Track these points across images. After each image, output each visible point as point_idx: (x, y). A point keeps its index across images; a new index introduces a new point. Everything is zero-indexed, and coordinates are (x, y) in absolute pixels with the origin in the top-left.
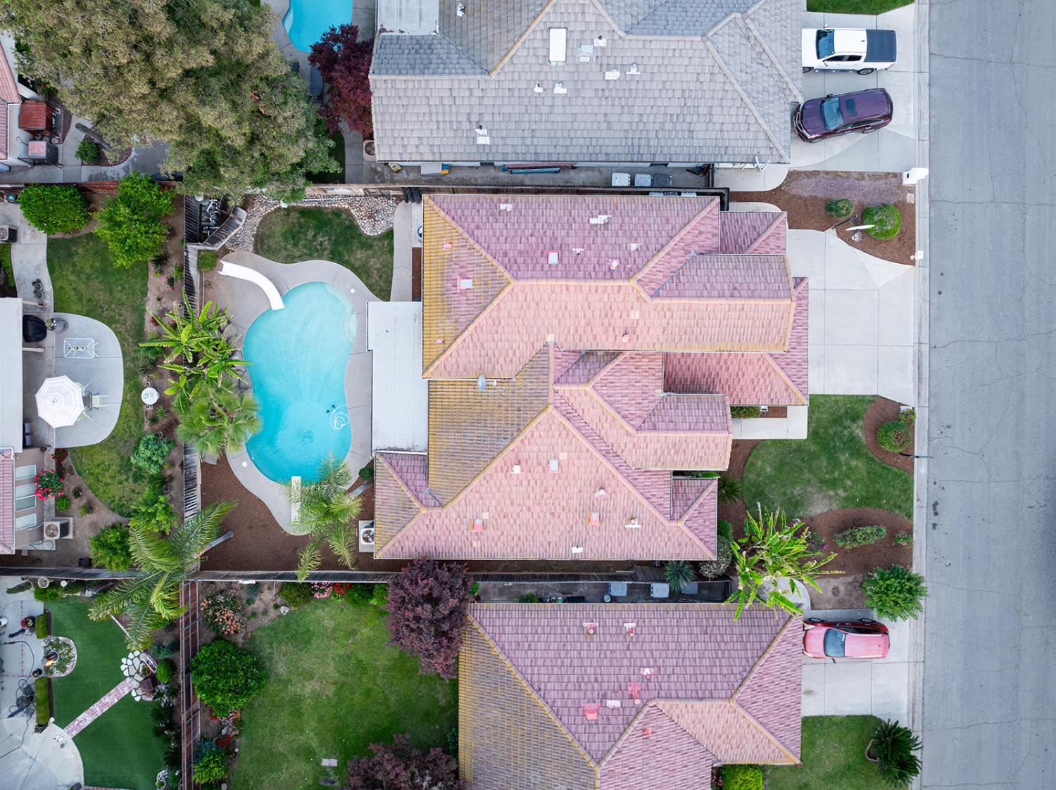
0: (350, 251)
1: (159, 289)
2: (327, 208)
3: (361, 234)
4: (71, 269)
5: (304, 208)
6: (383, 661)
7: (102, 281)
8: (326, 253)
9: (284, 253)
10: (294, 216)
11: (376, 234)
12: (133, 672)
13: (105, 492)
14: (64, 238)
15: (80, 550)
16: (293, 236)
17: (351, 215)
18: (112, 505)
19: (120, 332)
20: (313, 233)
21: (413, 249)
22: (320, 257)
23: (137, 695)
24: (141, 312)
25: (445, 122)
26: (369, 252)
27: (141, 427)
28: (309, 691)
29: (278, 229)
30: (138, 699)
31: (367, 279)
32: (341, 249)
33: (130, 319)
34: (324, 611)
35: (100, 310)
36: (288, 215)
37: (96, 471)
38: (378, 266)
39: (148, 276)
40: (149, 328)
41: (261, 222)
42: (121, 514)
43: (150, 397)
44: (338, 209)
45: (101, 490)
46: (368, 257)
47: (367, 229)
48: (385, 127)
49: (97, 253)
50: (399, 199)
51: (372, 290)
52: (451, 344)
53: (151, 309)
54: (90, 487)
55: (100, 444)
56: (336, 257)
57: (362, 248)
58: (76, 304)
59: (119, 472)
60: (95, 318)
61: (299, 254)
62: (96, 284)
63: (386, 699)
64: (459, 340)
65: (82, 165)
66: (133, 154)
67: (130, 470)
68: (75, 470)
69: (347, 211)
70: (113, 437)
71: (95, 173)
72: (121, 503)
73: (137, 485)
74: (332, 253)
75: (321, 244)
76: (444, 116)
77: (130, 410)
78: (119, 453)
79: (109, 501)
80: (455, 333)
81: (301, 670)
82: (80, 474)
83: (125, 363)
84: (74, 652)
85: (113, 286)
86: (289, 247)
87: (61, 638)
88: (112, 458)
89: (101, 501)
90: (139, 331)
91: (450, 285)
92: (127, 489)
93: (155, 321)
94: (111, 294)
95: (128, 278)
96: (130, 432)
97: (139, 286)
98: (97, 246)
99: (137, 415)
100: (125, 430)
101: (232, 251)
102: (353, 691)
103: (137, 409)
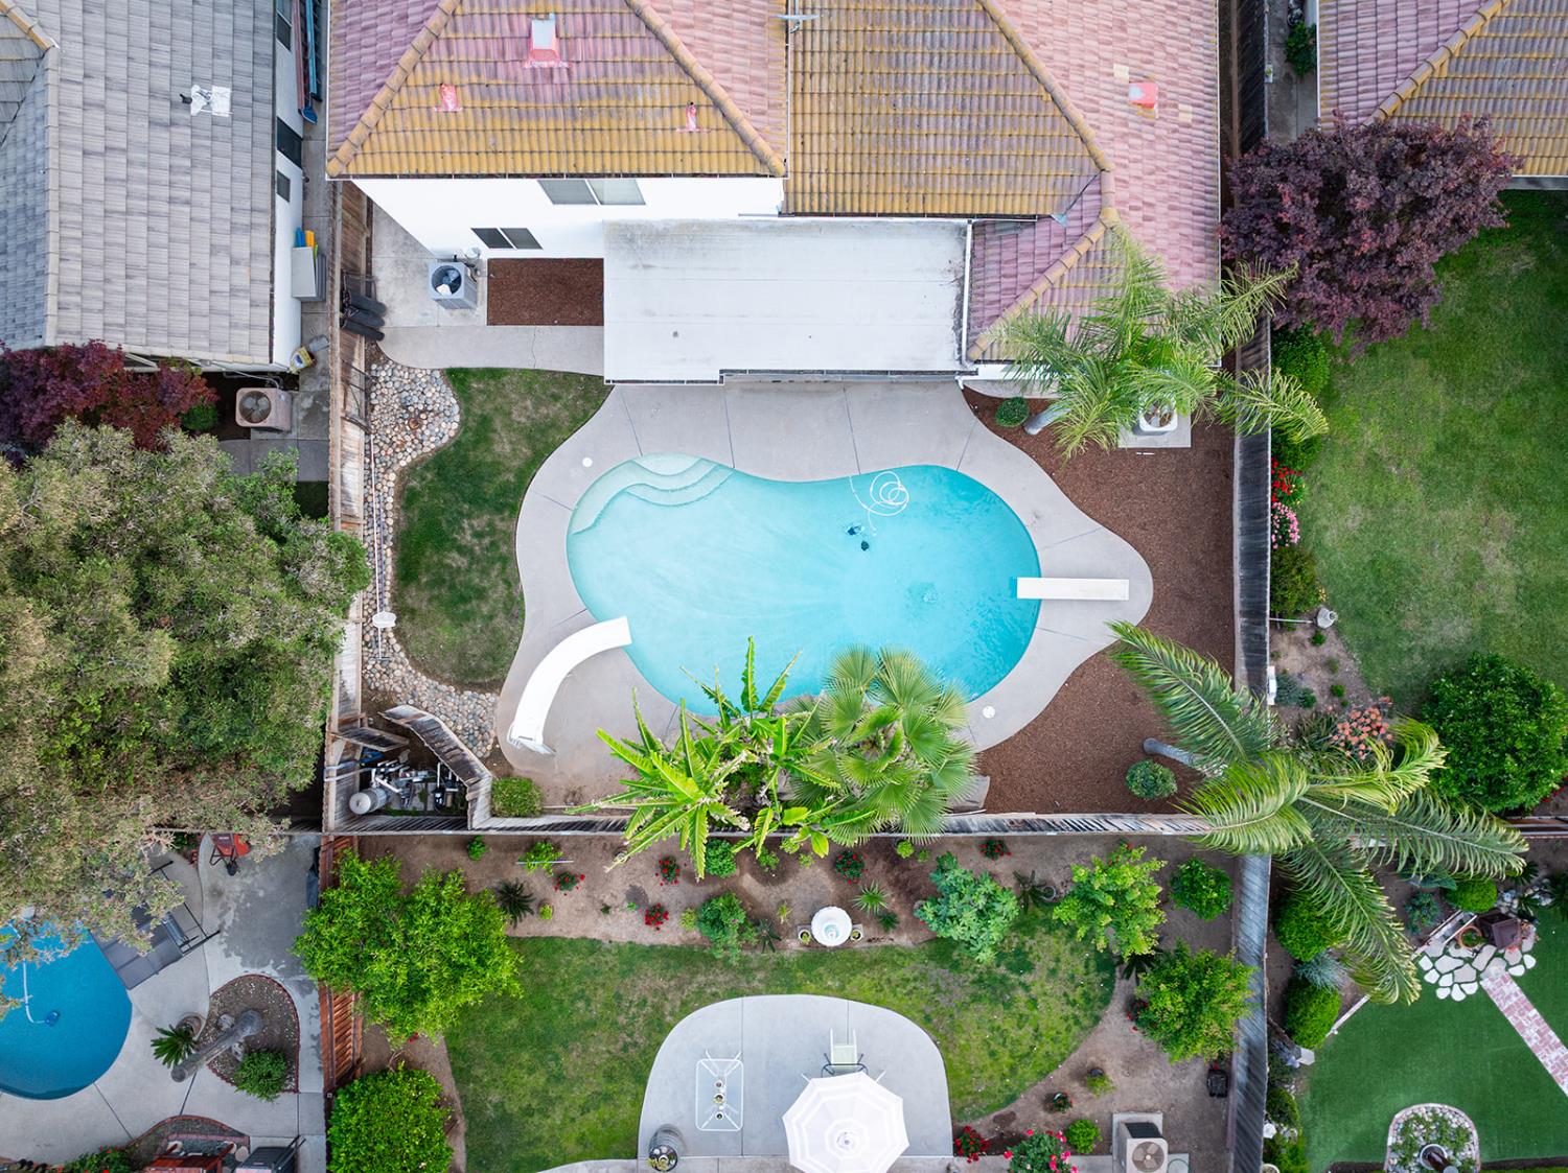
0: (496, 467)
1: (583, 912)
2: (397, 522)
3: (457, 443)
4: (536, 1119)
5: (396, 576)
6: (1436, 394)
7: (565, 1046)
8: (500, 525)
9: (500, 621)
10: (415, 597)
11: (456, 409)
12: (1468, 973)
13: (1054, 1040)
14: (466, 1135)
15: (1188, 1098)
16: (459, 599)
17: (412, 467)
18: (1086, 1022)
19: (684, 1004)
20: (455, 555)
21: (492, 322)
22: (510, 538)
23: (1522, 962)
24: (636, 955)
25: (171, 184)
26: (498, 424)
27: (904, 954)
28: (1507, 566)
29: (445, 634)
30: (1531, 962)
31: (559, 429)
32: (490, 490)
33: (650, 980)
34: (1326, 528)
35: (632, 1050)
36: (413, 611)
37: (1006, 1059)
38: (529, 403)
39: (552, 938)
40: (675, 932)
41: (426, 672)
42: (1106, 1001)
43: (833, 927)
44: (398, 496)
45: (1049, 1048)
46: (509, 427)
47: (443, 429)
48: (184, 328)
49: (498, 1059)
50: (375, 357)
51: (586, 418)
52: (698, 84)
53: (625, 927)
54: (1043, 1075)
55: (945, 1044)
56: (509, 501)
57: (489, 441)
58: (617, 1107)
59: (1007, 1006)
60: (650, 1066)
61: (501, 587)
62: (571, 1061)
63: (1523, 389)
64: (688, 57)
65: (296, 1091)
66: (269, 971)
67: (1003, 980)
68: (1003, 1111)
69: (403, 475)
70: (928, 1019)
71: (316, 1063)
72: (1081, 1002)
73: (1038, 964)
74: (499, 509)
75: (479, 535)
76: (157, 183)
77: (864, 980)
78: (965, 1006)
79: (1075, 1029)
80: (671, 73)
81: (1460, 585)
82: (1012, 1099)
83: (756, 992)
84: (1421, 1109)
85: (575, 1020)
86: (485, 610)
87: (1391, 1141)
88: (976, 1023)
89: (1076, 1048)
90: (682, 958)
91: (548, 92)
92: (1048, 987)
93: (655, 915)
94: (593, 1024)
95: (556, 985)
96: (915, 980)
97: (576, 960)
98: (481, 1057)
99: (876, 962)
100: (910, 993)
101: (496, 742)
102: (1506, 465)
103: (862, 961)
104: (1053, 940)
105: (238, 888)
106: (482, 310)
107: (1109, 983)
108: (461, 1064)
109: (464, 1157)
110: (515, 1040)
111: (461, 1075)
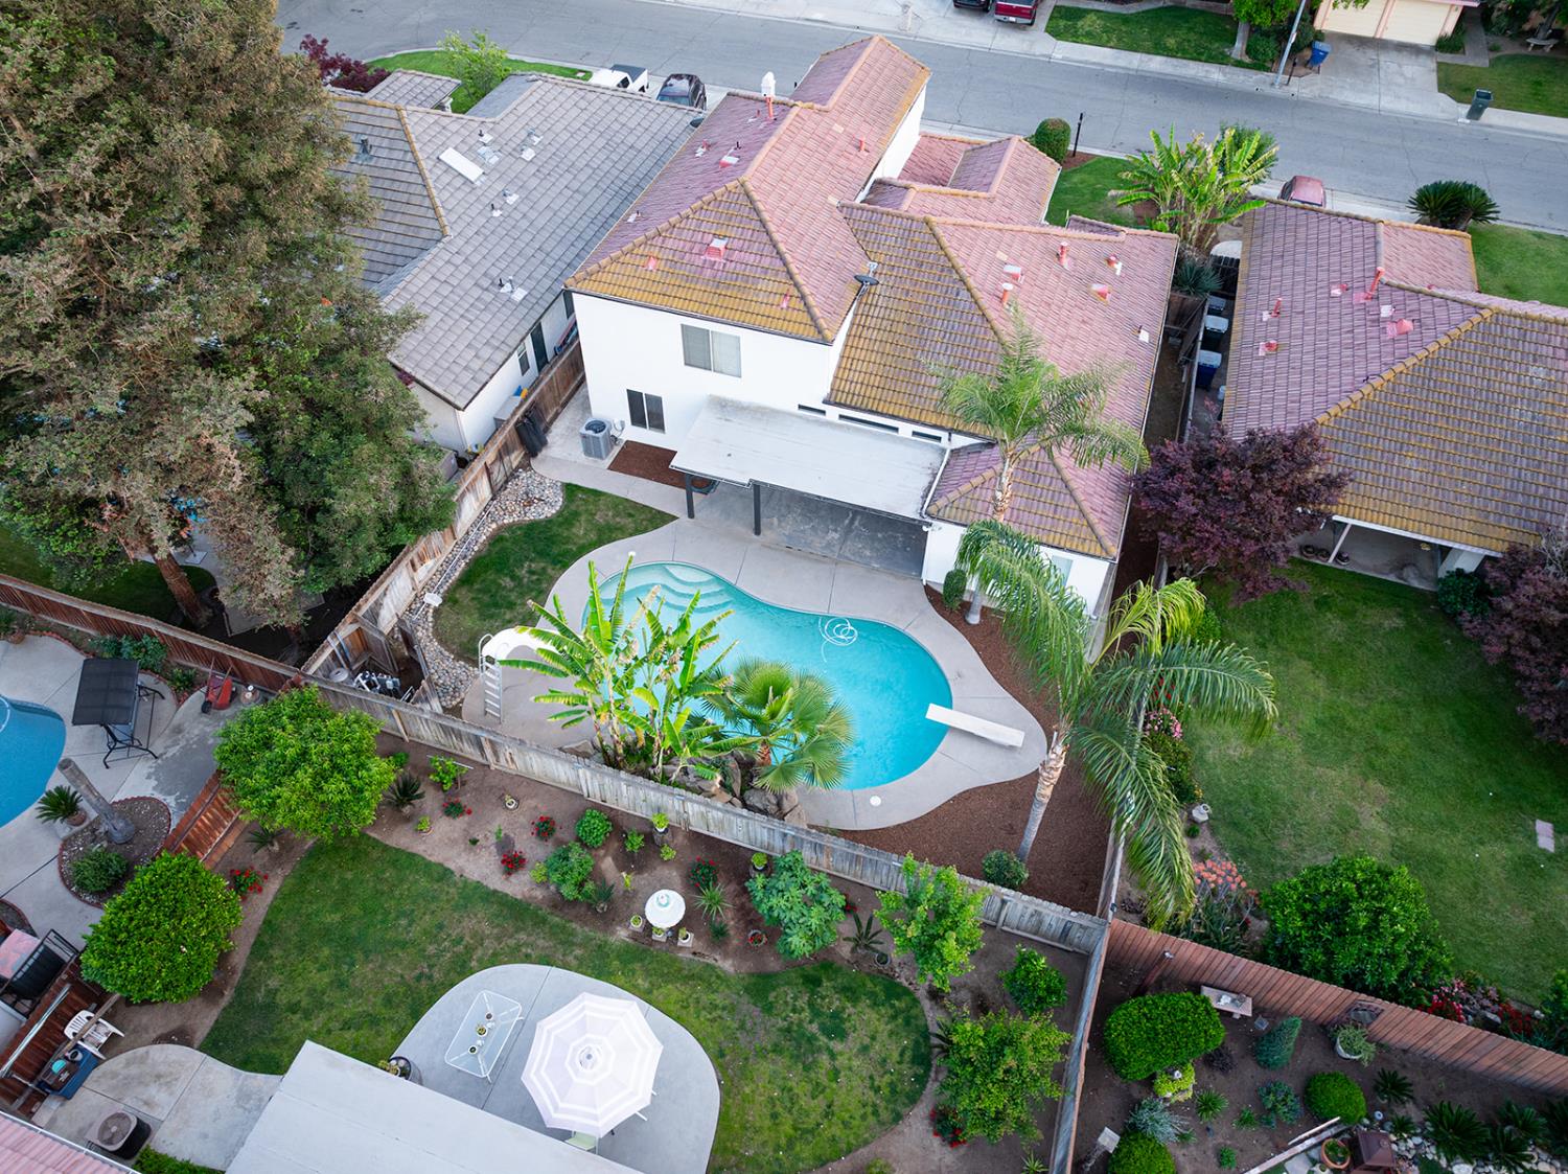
0: (567, 540)
1: (453, 842)
2: (479, 551)
3: (549, 521)
4: (296, 1018)
5: (458, 580)
6: (1318, 685)
7: (367, 953)
8: (549, 571)
10: (463, 595)
11: (560, 503)
13: (845, 1124)
14: (224, 1009)
16: (493, 605)
17: (510, 527)
18: (885, 1115)
19: (494, 955)
20: (508, 580)
21: (610, 468)
22: (552, 581)
24: (477, 895)
25: (467, 310)
26: (583, 518)
27: (722, 978)
28: (1383, 825)
29: (470, 622)
31: (623, 532)
32: (555, 550)
33: (478, 922)
35: (424, 982)
36: (456, 602)
37: (787, 1128)
38: (610, 514)
39: (414, 855)
40: (518, 886)
41: (441, 642)
42: (913, 1100)
44: (489, 538)
45: (837, 1131)
46: (588, 521)
47: (545, 511)
48: (428, 367)
49: (301, 946)
50: (525, 465)
51: (645, 531)
52: (796, 285)
53: (482, 868)
55: (726, 1091)
56: (564, 561)
57: (572, 525)
58: (378, 1034)
59: (807, 1068)
60: (431, 1002)
61: (528, 607)
62: (363, 971)
63: (1396, 701)
64: (794, 270)
66: (171, 801)
67: (811, 1039)
69: (499, 528)
70: (722, 1054)
72: (885, 1091)
73: (852, 1036)
74: (555, 562)
75: (532, 572)
76: (461, 306)
77: (673, 991)
78: (762, 1053)
79: (871, 1120)
81: (1334, 828)
83: (566, 966)
85: (391, 934)
88: (768, 1075)
89: (866, 1143)
90: (515, 911)
91: (708, 273)
92: (856, 1063)
93: (512, 863)
94: (403, 945)
95: (393, 898)
96: (724, 1009)
97: (424, 882)
98: (288, 940)
99: (692, 977)
100: (713, 1020)
101: (462, 701)
102: (1381, 750)
103: (680, 970)
104: (875, 1016)
105: (196, 732)
106: (608, 461)
107: (921, 1081)
108: (266, 939)
109: (207, 1031)
110: (326, 934)
111: (259, 949)
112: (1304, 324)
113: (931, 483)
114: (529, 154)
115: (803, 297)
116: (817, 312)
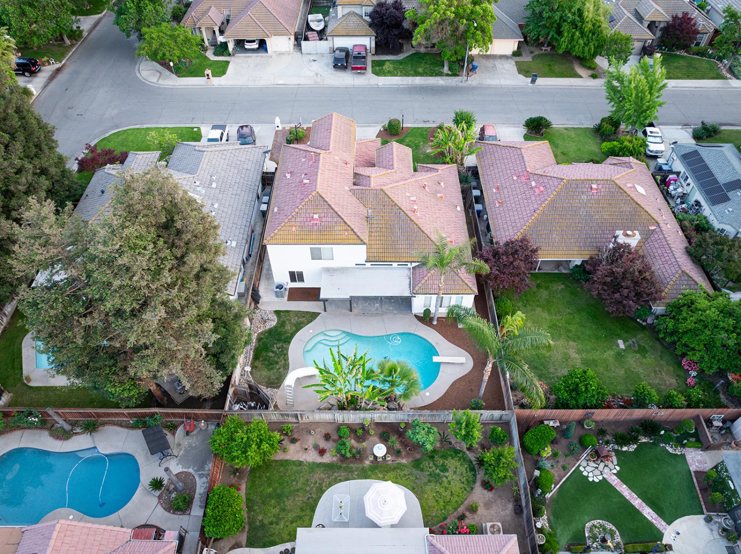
0: (285, 332)
1: (298, 451)
2: (256, 345)
3: (275, 327)
4: (274, 526)
5: (253, 359)
6: (545, 315)
7: (287, 497)
8: (284, 346)
9: (281, 370)
10: (257, 363)
11: (276, 319)
12: (597, 472)
13: (458, 496)
14: (248, 532)
15: (509, 518)
16: (270, 364)
17: (262, 333)
18: (468, 489)
19: (330, 483)
20: (271, 353)
21: (288, 300)
22: (287, 349)
23: (615, 468)
24: (314, 466)
26: (287, 322)
27: (404, 466)
28: (577, 355)
29: (265, 373)
30: (618, 468)
31: (304, 324)
32: (283, 338)
33: (319, 475)
35: (311, 500)
36: (256, 367)
37: (442, 503)
38: (296, 318)
39: (287, 460)
40: (327, 459)
42: (474, 482)
43: (380, 450)
44: (257, 339)
45: (456, 499)
46: (290, 323)
47: (273, 323)
49: (263, 503)
50: (256, 308)
51: (311, 321)
52: (348, 226)
53: (312, 457)
54: (456, 509)
55: (420, 499)
56: (288, 340)
57: (285, 326)
58: (304, 521)
59: (440, 484)
60: (316, 506)
61: (283, 361)
62: (289, 503)
63: (569, 314)
64: (346, 221)
65: (189, 514)
66: (191, 470)
67: (438, 475)
68: (442, 524)
69: (259, 334)
70: (414, 489)
71: (199, 503)
72: (466, 482)
73: (450, 470)
74: (285, 342)
75: (278, 348)
77: (390, 475)
78: (426, 484)
79: (465, 492)
80: (343, 224)
81: (564, 360)
82: (445, 519)
83: (354, 479)
84: (596, 522)
85: (292, 488)
86: (278, 367)
87: (587, 535)
88: (430, 490)
89: (466, 499)
90: (329, 467)
91: (315, 227)
92: (454, 477)
93: (322, 452)
94: (298, 490)
95: (287, 476)
96: (409, 475)
97: (295, 468)
98: (258, 502)
99: (395, 469)
100: (407, 479)
101: (276, 402)
102: (569, 331)
103: (390, 468)
104: (454, 461)
105: (187, 443)
106: (286, 298)
107: (475, 475)
108: (250, 505)
109: (245, 541)
110: (270, 496)
111: (250, 508)
112: (508, 192)
113: (410, 281)
114: (214, 185)
115: (352, 230)
116: (358, 234)
